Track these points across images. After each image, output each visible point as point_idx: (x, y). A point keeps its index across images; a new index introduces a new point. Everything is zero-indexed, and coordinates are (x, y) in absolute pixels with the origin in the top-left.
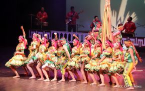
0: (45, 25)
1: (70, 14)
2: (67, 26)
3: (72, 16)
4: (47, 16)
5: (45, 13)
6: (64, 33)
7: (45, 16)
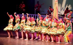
0: (24, 11)
1: (37, 5)
2: (35, 11)
3: (38, 6)
4: (25, 6)
5: (24, 5)
6: (33, 15)
7: (24, 6)
